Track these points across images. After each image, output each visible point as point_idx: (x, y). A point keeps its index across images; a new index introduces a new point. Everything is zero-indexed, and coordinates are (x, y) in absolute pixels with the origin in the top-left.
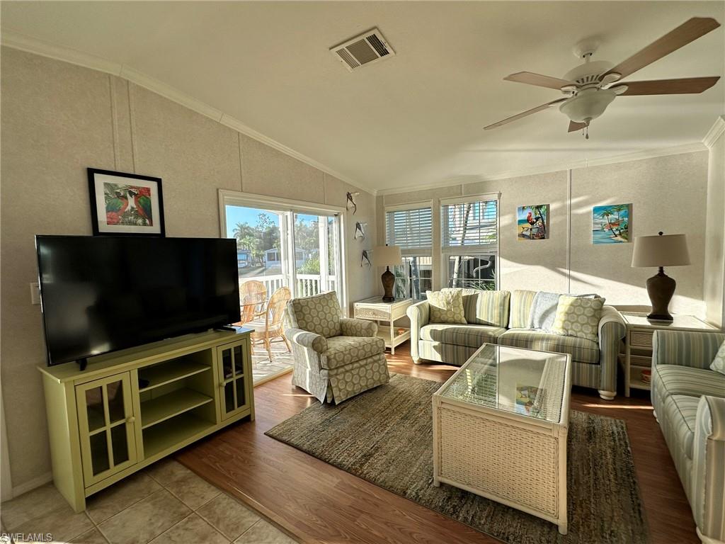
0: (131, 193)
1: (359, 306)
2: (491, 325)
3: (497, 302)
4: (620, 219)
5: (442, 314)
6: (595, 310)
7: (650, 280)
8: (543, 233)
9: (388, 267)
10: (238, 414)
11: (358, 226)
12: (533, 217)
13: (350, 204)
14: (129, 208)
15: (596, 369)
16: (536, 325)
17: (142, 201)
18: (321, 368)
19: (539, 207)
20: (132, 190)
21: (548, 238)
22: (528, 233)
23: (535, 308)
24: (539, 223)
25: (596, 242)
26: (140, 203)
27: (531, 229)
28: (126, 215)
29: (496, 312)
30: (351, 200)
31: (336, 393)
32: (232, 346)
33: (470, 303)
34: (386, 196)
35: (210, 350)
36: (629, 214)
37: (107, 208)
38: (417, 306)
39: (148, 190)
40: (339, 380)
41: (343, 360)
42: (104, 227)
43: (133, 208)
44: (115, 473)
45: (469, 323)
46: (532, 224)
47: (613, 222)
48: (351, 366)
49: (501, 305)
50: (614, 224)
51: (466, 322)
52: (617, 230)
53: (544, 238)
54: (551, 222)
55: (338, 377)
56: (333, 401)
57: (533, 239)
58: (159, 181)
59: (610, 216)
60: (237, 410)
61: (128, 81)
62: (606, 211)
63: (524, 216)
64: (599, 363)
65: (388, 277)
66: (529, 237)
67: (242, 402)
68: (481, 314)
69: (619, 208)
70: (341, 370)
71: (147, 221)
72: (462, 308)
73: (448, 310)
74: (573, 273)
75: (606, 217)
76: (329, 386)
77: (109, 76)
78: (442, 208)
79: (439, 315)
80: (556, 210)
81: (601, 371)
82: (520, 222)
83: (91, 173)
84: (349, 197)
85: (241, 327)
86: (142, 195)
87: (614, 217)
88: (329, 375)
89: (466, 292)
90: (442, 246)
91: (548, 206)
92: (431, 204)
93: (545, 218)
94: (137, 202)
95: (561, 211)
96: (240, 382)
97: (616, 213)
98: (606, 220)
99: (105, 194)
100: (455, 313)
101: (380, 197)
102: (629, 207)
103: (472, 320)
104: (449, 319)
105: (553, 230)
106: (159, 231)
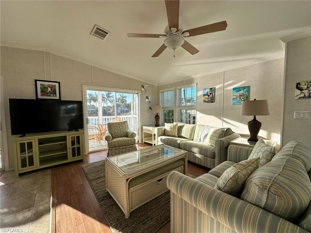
0: (49, 87)
1: (144, 127)
2: (185, 138)
4: (244, 93)
5: (168, 132)
6: (220, 135)
7: (249, 122)
8: (212, 100)
9: (157, 113)
10: (77, 158)
11: (147, 98)
12: (209, 93)
13: (143, 89)
14: (48, 91)
15: (213, 161)
16: (202, 140)
17: (53, 89)
19: (211, 89)
20: (50, 86)
21: (214, 102)
23: (202, 132)
24: (211, 96)
25: (234, 104)
26: (52, 90)
27: (208, 98)
28: (47, 93)
29: (189, 133)
30: (144, 88)
32: (75, 136)
33: (180, 129)
34: (160, 86)
35: (66, 136)
36: (249, 91)
37: (41, 91)
38: (158, 129)
39: (55, 86)
41: (115, 145)
42: (40, 97)
43: (50, 91)
44: (28, 169)
46: (208, 96)
47: (241, 94)
48: (118, 148)
49: (191, 130)
50: (241, 96)
51: (177, 136)
52: (243, 98)
53: (213, 102)
54: (217, 94)
55: (112, 151)
57: (209, 102)
58: (59, 83)
59: (240, 92)
60: (77, 157)
61: (49, 53)
62: (237, 89)
63: (206, 92)
64: (214, 158)
65: (157, 117)
66: (207, 102)
67: (79, 154)
68: (183, 134)
69: (244, 88)
70: (114, 148)
71: (55, 95)
72: (177, 131)
73: (171, 131)
75: (238, 92)
76: (108, 153)
77: (43, 52)
78: (177, 90)
79: (167, 133)
80: (218, 89)
81: (215, 162)
83: (36, 81)
84: (143, 86)
86: (53, 87)
87: (242, 92)
88: (109, 150)
89: (180, 124)
90: (177, 105)
91: (215, 88)
92: (173, 88)
93: (213, 93)
94: (51, 89)
95: (220, 88)
97: (242, 90)
98: (238, 94)
99: (41, 87)
100: (173, 133)
101: (158, 87)
102: (249, 87)
103: (180, 136)
104: (171, 135)
105: (217, 98)
106: (59, 98)
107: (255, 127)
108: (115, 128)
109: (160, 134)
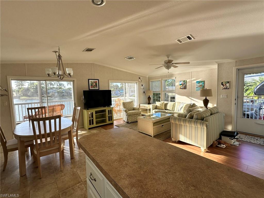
1: (141, 105)
2: (170, 110)
3: (172, 105)
4: (202, 84)
7: (204, 100)
8: (185, 88)
9: (149, 96)
10: (110, 122)
11: (142, 85)
12: (183, 83)
16: (179, 110)
18: (127, 116)
19: (184, 81)
22: (182, 88)
23: (179, 106)
24: (184, 85)
25: (197, 90)
29: (171, 107)
31: (129, 121)
32: (110, 109)
33: (166, 105)
34: (150, 77)
35: (106, 110)
36: (204, 84)
37: (91, 85)
39: (97, 82)
40: (130, 118)
41: (131, 114)
42: (90, 88)
44: (92, 126)
45: (165, 110)
46: (183, 85)
48: (133, 116)
50: (201, 86)
53: (185, 89)
54: (187, 84)
56: (128, 122)
58: (98, 80)
59: (200, 84)
61: (94, 64)
62: (199, 82)
63: (181, 83)
65: (149, 98)
66: (182, 89)
67: (111, 120)
68: (168, 108)
69: (202, 82)
70: (130, 116)
72: (164, 106)
73: (160, 106)
74: (192, 98)
76: (128, 119)
77: (91, 63)
78: (163, 81)
79: (158, 107)
80: (188, 82)
82: (180, 85)
83: (89, 80)
84: (140, 78)
85: (111, 106)
86: (96, 82)
88: (128, 117)
89: (166, 102)
90: (163, 90)
91: (186, 81)
92: (160, 80)
93: (186, 84)
95: (189, 82)
96: (111, 116)
98: (199, 85)
99: (91, 83)
100: (162, 107)
101: (149, 78)
102: (204, 81)
103: (166, 109)
104: (160, 109)
105: (188, 87)
106: (98, 89)
107: (206, 102)
108: (127, 105)
109: (154, 108)
